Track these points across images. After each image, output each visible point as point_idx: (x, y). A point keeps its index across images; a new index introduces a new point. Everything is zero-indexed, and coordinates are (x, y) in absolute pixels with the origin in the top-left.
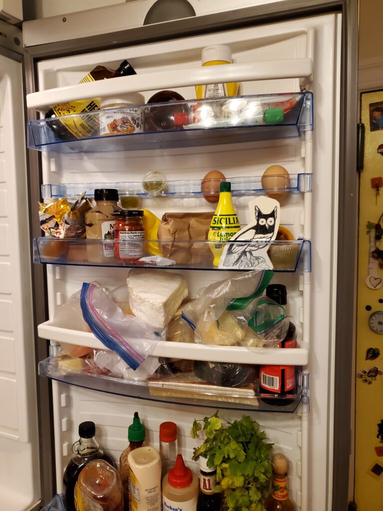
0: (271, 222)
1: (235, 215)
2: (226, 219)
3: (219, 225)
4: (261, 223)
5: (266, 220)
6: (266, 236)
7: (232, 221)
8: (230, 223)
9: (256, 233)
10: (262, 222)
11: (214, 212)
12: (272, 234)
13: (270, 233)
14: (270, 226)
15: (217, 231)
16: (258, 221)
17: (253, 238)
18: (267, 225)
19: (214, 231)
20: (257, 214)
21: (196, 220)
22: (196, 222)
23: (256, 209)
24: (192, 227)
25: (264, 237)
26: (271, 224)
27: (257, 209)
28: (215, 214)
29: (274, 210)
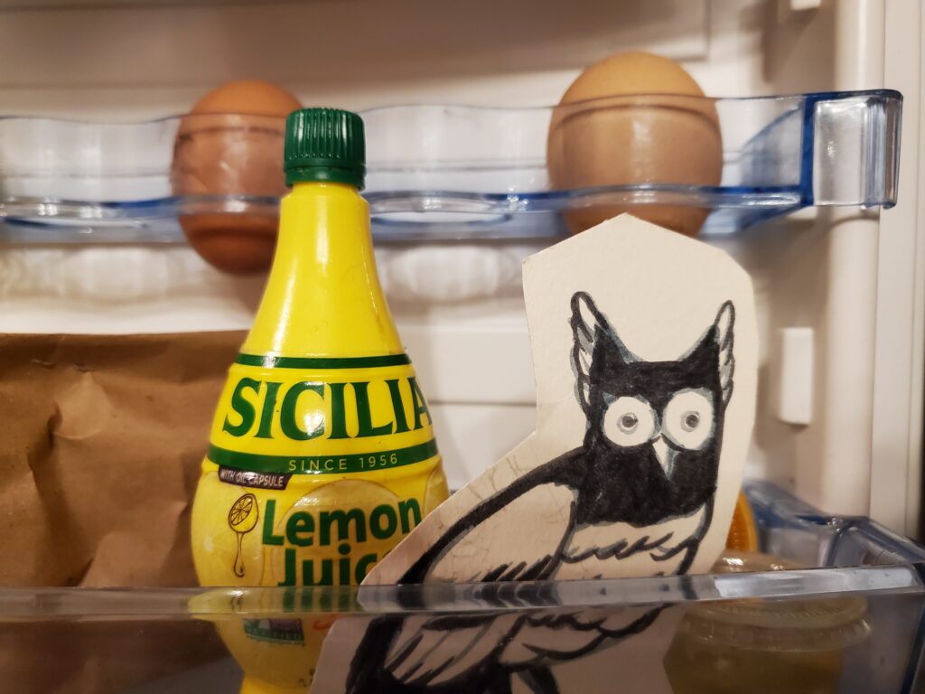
0: (692, 420)
1: (401, 360)
2: (338, 390)
3: (279, 445)
4: (616, 434)
5: (659, 407)
6: (654, 532)
7: (382, 412)
8: (366, 429)
9: (583, 514)
10: (629, 422)
11: (242, 335)
12: (697, 518)
13: (687, 510)
14: (684, 457)
15: (263, 496)
16: (595, 414)
17: (561, 556)
18: (661, 450)
19: (238, 492)
20: (587, 359)
21: (108, 390)
22: (105, 406)
23: (577, 321)
24: (75, 445)
25: (641, 546)
26: (694, 440)
27: (590, 320)
28: (248, 348)
29: (713, 332)
